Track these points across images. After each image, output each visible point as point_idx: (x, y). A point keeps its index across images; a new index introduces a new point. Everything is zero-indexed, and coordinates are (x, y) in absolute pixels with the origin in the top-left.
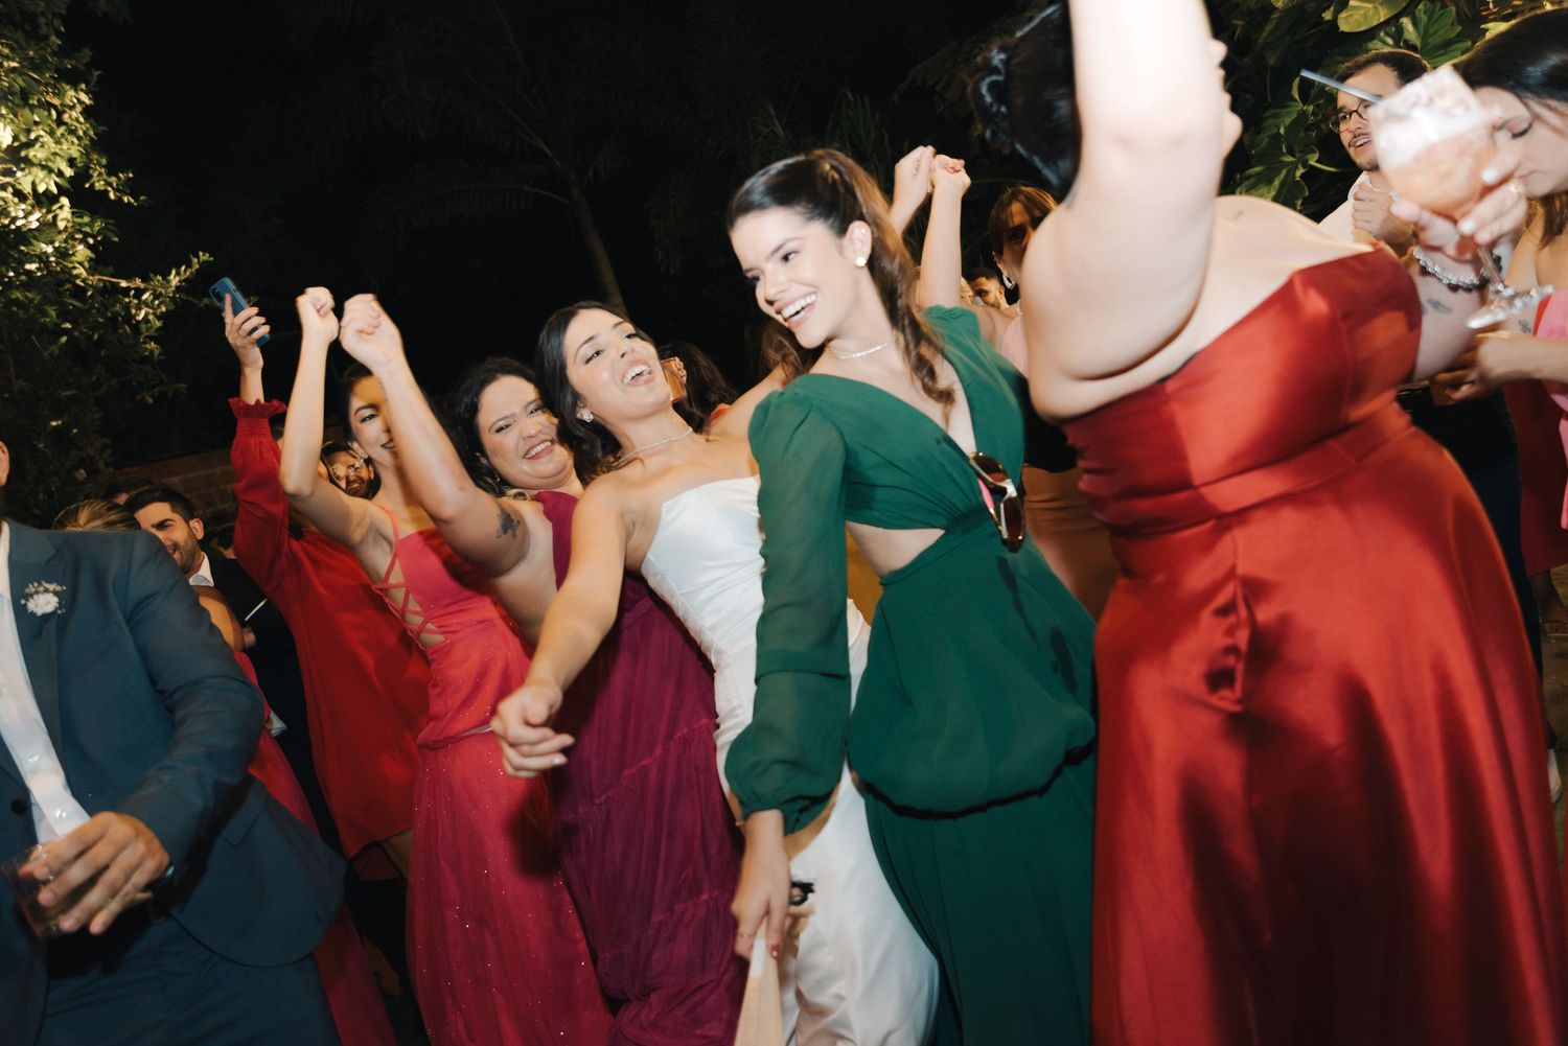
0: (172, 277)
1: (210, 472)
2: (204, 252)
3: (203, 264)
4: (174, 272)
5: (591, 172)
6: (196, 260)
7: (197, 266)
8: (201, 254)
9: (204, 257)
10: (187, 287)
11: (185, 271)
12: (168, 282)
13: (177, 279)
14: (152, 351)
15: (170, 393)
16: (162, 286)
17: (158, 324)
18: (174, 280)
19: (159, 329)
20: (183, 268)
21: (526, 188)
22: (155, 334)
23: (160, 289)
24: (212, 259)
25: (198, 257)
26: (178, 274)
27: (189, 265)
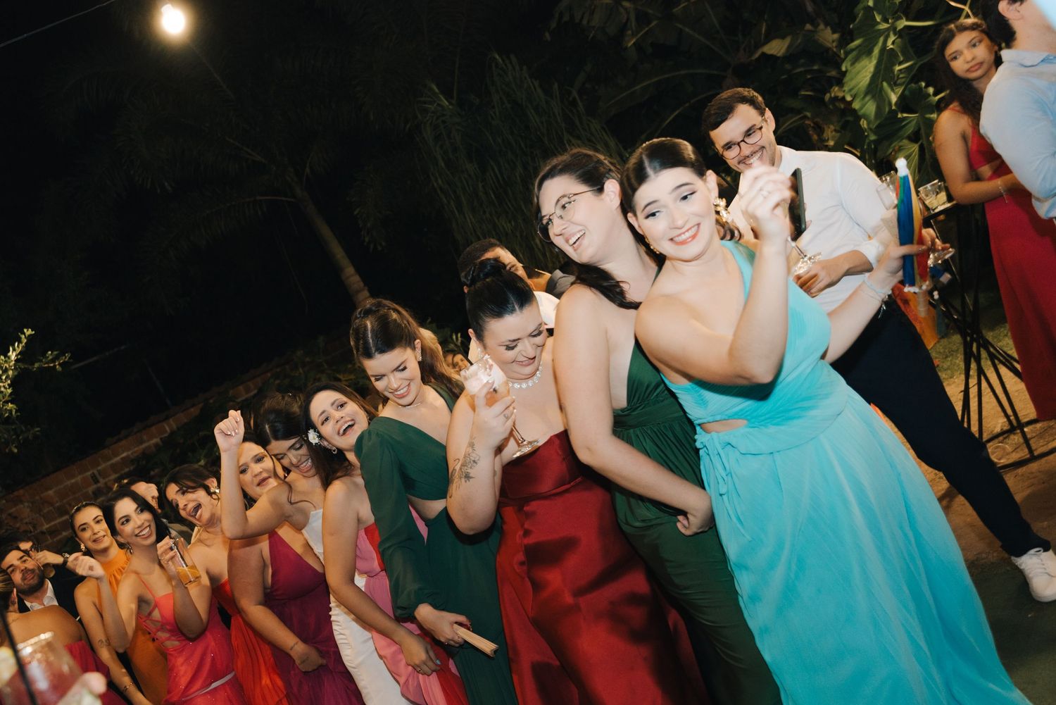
0: (11, 353)
1: (73, 481)
2: (28, 328)
3: (30, 338)
4: (11, 349)
5: (308, 170)
6: (23, 336)
7: (25, 341)
8: (25, 330)
9: (29, 332)
10: (23, 357)
11: (18, 346)
12: (9, 358)
13: (14, 354)
14: (10, 411)
15: (30, 437)
16: (6, 362)
17: (9, 391)
18: (13, 355)
19: (11, 394)
20: (16, 344)
21: (259, 198)
22: (10, 399)
23: (5, 365)
24: (33, 332)
25: (24, 334)
26: (14, 350)
27: (20, 342)
